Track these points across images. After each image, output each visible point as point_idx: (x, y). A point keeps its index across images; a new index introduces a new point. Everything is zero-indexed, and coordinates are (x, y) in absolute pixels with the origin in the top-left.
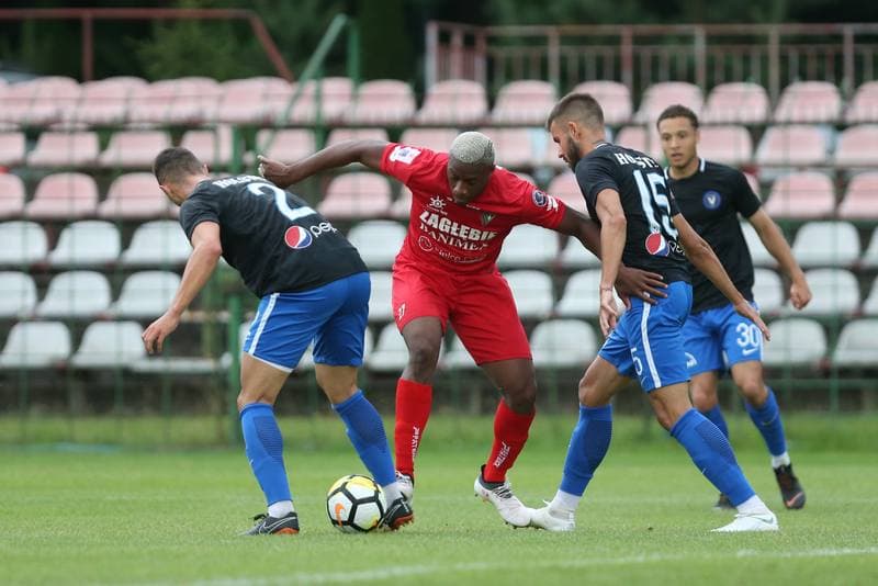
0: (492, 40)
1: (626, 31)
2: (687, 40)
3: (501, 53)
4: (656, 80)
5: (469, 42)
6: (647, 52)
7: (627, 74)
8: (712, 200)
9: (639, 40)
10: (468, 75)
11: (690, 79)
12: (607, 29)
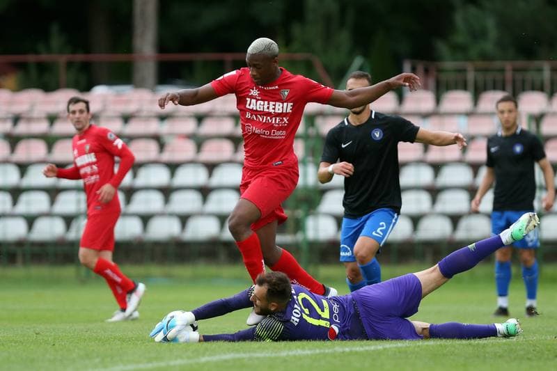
0: (439, 71)
1: (508, 66)
2: (540, 70)
3: (444, 77)
4: (524, 90)
5: (427, 71)
6: (519, 76)
7: (509, 87)
8: (518, 149)
9: (515, 70)
10: (426, 87)
11: (541, 89)
12: (498, 64)
